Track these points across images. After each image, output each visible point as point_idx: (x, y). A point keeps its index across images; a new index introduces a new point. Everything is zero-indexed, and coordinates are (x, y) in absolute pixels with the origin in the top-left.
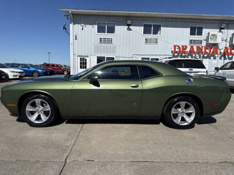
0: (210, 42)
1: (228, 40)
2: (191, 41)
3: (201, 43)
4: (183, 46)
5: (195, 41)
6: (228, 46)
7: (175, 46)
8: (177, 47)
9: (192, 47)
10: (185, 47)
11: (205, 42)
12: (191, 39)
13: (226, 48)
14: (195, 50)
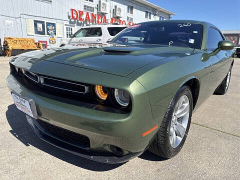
0: (101, 11)
1: (112, 11)
2: (85, 6)
3: (94, 11)
4: (80, 12)
5: (88, 7)
6: (112, 17)
7: (72, 10)
8: (74, 12)
9: (88, 14)
10: (81, 13)
11: (96, 10)
12: (85, 4)
13: (112, 19)
14: (90, 18)
